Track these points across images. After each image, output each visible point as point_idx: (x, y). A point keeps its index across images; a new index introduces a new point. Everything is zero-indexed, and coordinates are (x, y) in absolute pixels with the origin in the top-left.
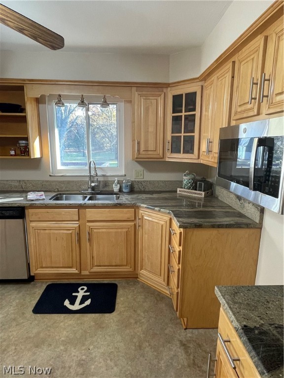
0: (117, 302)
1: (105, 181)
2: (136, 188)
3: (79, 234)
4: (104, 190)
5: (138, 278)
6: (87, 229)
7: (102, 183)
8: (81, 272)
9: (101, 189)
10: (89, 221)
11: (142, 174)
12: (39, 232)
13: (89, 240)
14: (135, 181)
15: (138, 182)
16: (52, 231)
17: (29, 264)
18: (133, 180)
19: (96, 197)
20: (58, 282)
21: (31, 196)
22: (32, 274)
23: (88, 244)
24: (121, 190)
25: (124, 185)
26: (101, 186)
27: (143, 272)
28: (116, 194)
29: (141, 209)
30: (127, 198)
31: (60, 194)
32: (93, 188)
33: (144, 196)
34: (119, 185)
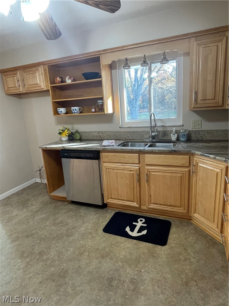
0: (169, 238)
1: (164, 131)
2: (193, 137)
3: (139, 175)
4: (163, 139)
5: (191, 220)
6: (146, 171)
7: (161, 133)
8: (140, 207)
9: (160, 138)
10: (147, 165)
11: (200, 124)
12: (109, 170)
13: (147, 181)
14: (193, 131)
15: (195, 131)
16: (119, 171)
17: (103, 194)
18: (191, 129)
19: (155, 144)
20: (123, 212)
21: (105, 143)
22: (105, 202)
23: (147, 184)
24: (178, 139)
25: (181, 135)
26: (160, 135)
27: (196, 215)
28: (173, 142)
29: (196, 156)
30: (183, 145)
31: (127, 142)
32: (153, 137)
33: (201, 144)
34: (176, 135)
